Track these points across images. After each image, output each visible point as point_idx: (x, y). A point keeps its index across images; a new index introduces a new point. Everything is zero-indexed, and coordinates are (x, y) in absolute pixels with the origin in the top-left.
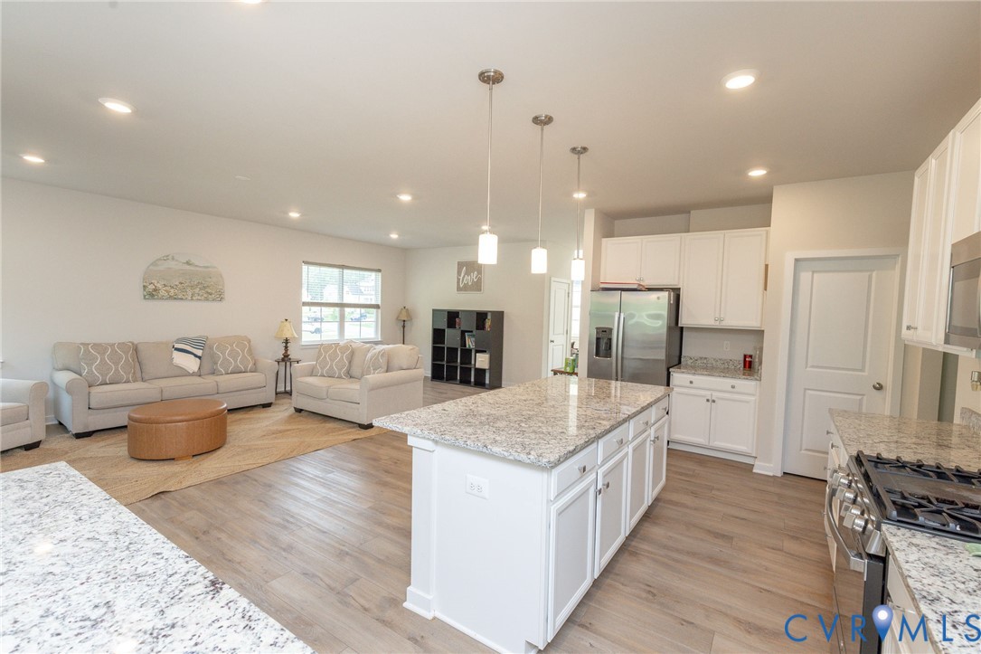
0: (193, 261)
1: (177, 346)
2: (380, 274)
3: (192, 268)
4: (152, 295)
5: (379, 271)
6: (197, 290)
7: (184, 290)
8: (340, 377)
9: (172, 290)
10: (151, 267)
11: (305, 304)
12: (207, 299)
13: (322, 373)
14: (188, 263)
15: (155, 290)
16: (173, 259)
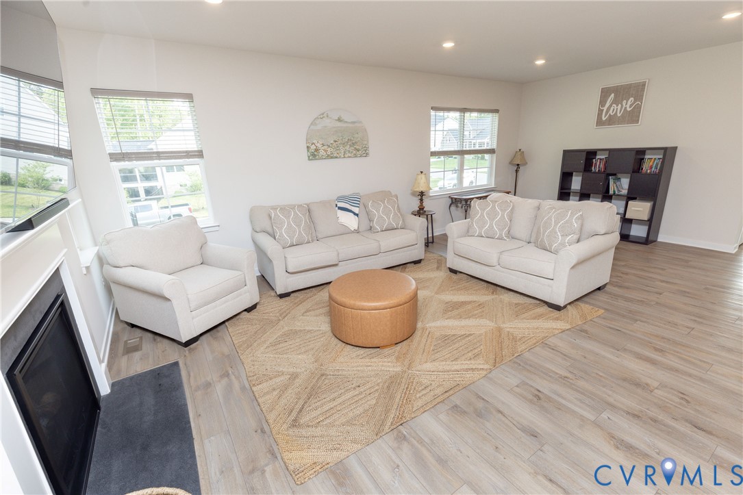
0: (343, 117)
1: (340, 205)
2: (497, 115)
3: (343, 125)
4: (314, 155)
5: (496, 111)
6: (348, 148)
7: (337, 148)
8: (500, 238)
9: (329, 149)
10: (312, 127)
11: (434, 154)
12: (356, 156)
13: (480, 233)
14: (339, 120)
15: (317, 150)
16: (327, 116)
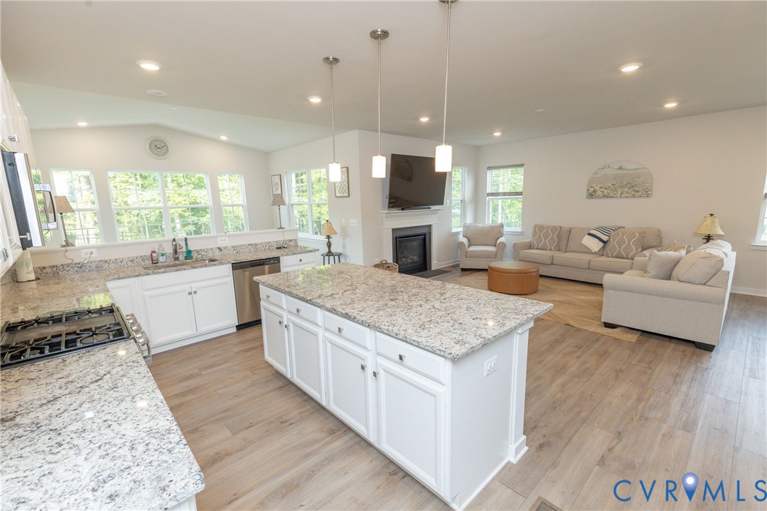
0: (625, 166)
1: (591, 232)
3: (624, 172)
6: (626, 189)
9: (606, 191)
10: (593, 176)
12: (634, 196)
15: (594, 191)
16: (609, 167)
